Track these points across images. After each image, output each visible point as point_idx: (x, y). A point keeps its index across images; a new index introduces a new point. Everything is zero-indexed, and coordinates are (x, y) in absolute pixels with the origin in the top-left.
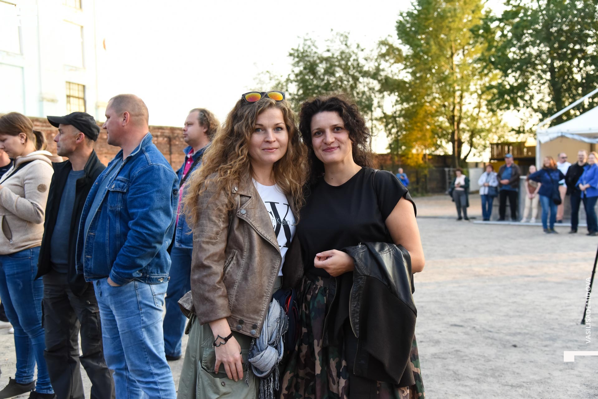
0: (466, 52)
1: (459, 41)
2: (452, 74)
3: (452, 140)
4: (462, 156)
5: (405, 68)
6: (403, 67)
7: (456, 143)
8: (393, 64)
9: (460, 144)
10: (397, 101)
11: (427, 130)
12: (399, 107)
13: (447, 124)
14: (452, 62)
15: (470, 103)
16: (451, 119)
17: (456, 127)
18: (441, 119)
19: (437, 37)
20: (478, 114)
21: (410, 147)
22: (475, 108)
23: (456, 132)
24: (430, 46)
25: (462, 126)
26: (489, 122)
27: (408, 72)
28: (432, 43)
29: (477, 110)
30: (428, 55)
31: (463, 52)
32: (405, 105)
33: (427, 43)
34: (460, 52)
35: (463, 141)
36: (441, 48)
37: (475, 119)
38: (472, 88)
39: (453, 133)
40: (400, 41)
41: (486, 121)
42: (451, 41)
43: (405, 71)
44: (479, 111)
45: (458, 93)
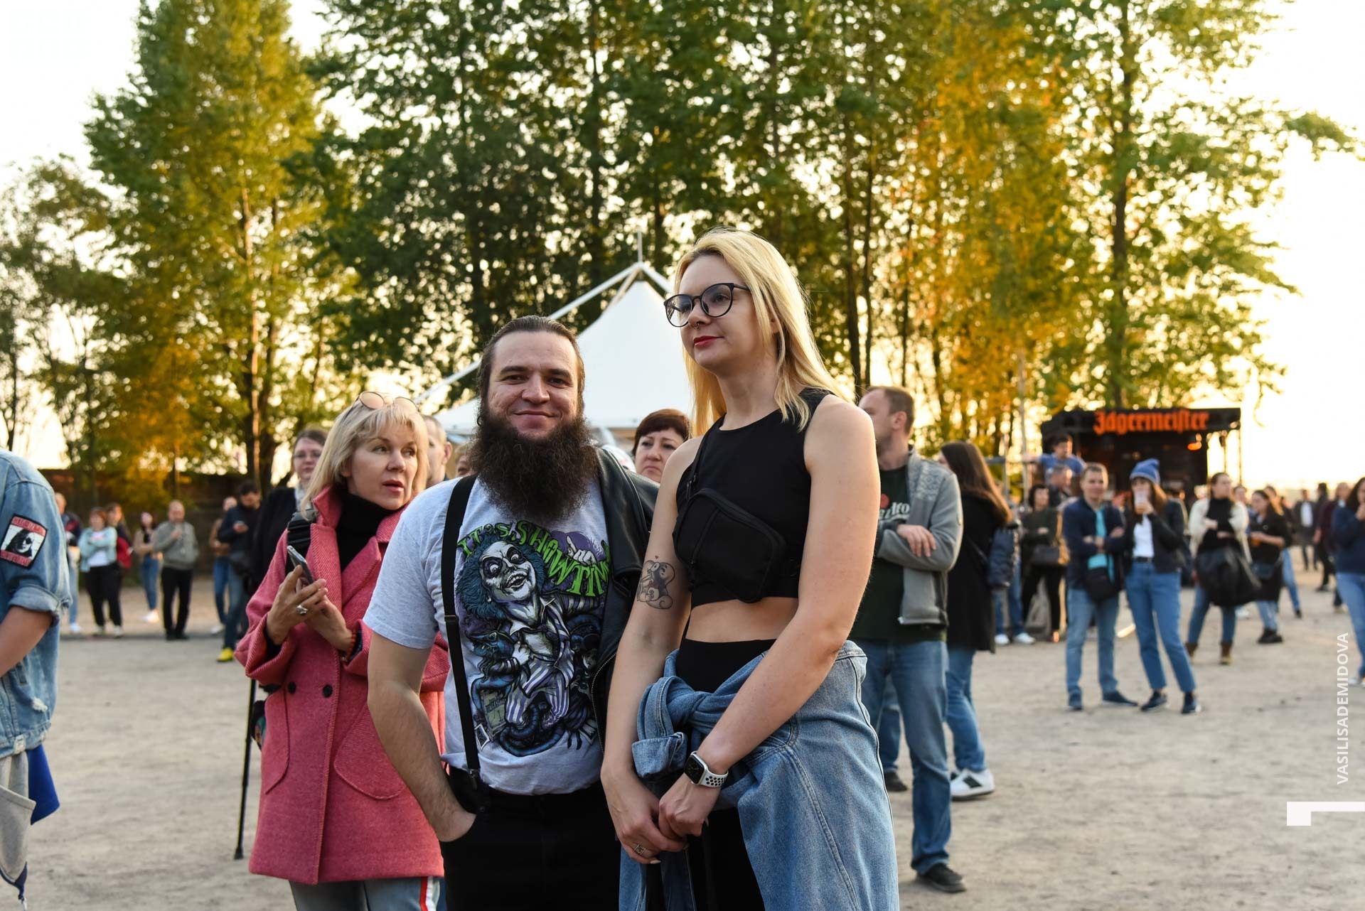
0: (281, 215)
1: (262, 188)
2: (244, 268)
3: (247, 439)
4: (275, 479)
5: (116, 245)
6: (111, 239)
7: (257, 446)
8: (82, 231)
9: (269, 447)
10: (96, 328)
11: (179, 407)
12: (101, 345)
13: (233, 394)
14: (244, 238)
15: (294, 345)
16: (245, 382)
17: (255, 405)
18: (219, 380)
19: (202, 171)
20: (315, 374)
21: (132, 452)
22: (306, 356)
23: (257, 417)
24: (184, 194)
25: (275, 401)
26: (342, 393)
27: (125, 256)
28: (187, 184)
29: (311, 363)
30: (177, 216)
31: (274, 213)
32: (119, 342)
33: (175, 184)
34: (267, 213)
35: (277, 438)
36: (213, 199)
37: (308, 386)
38: (300, 307)
39: (249, 420)
40: (100, 174)
41: (335, 390)
42: (238, 185)
43: (116, 251)
44: (317, 366)
45: (260, 319)
